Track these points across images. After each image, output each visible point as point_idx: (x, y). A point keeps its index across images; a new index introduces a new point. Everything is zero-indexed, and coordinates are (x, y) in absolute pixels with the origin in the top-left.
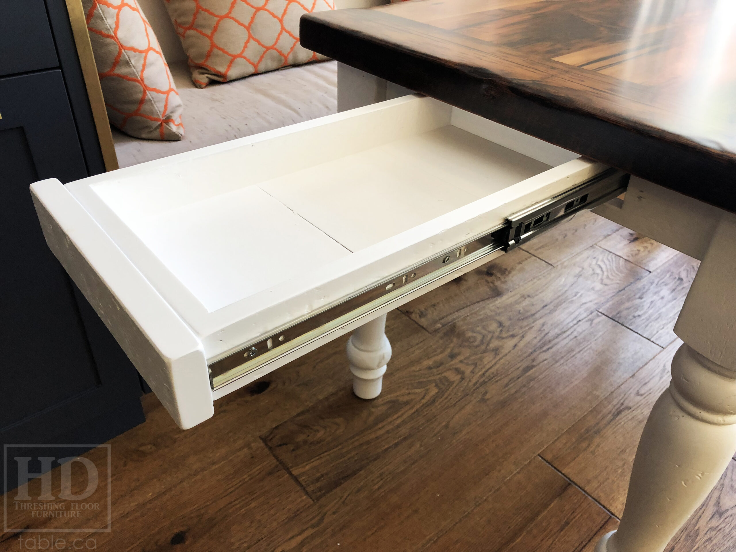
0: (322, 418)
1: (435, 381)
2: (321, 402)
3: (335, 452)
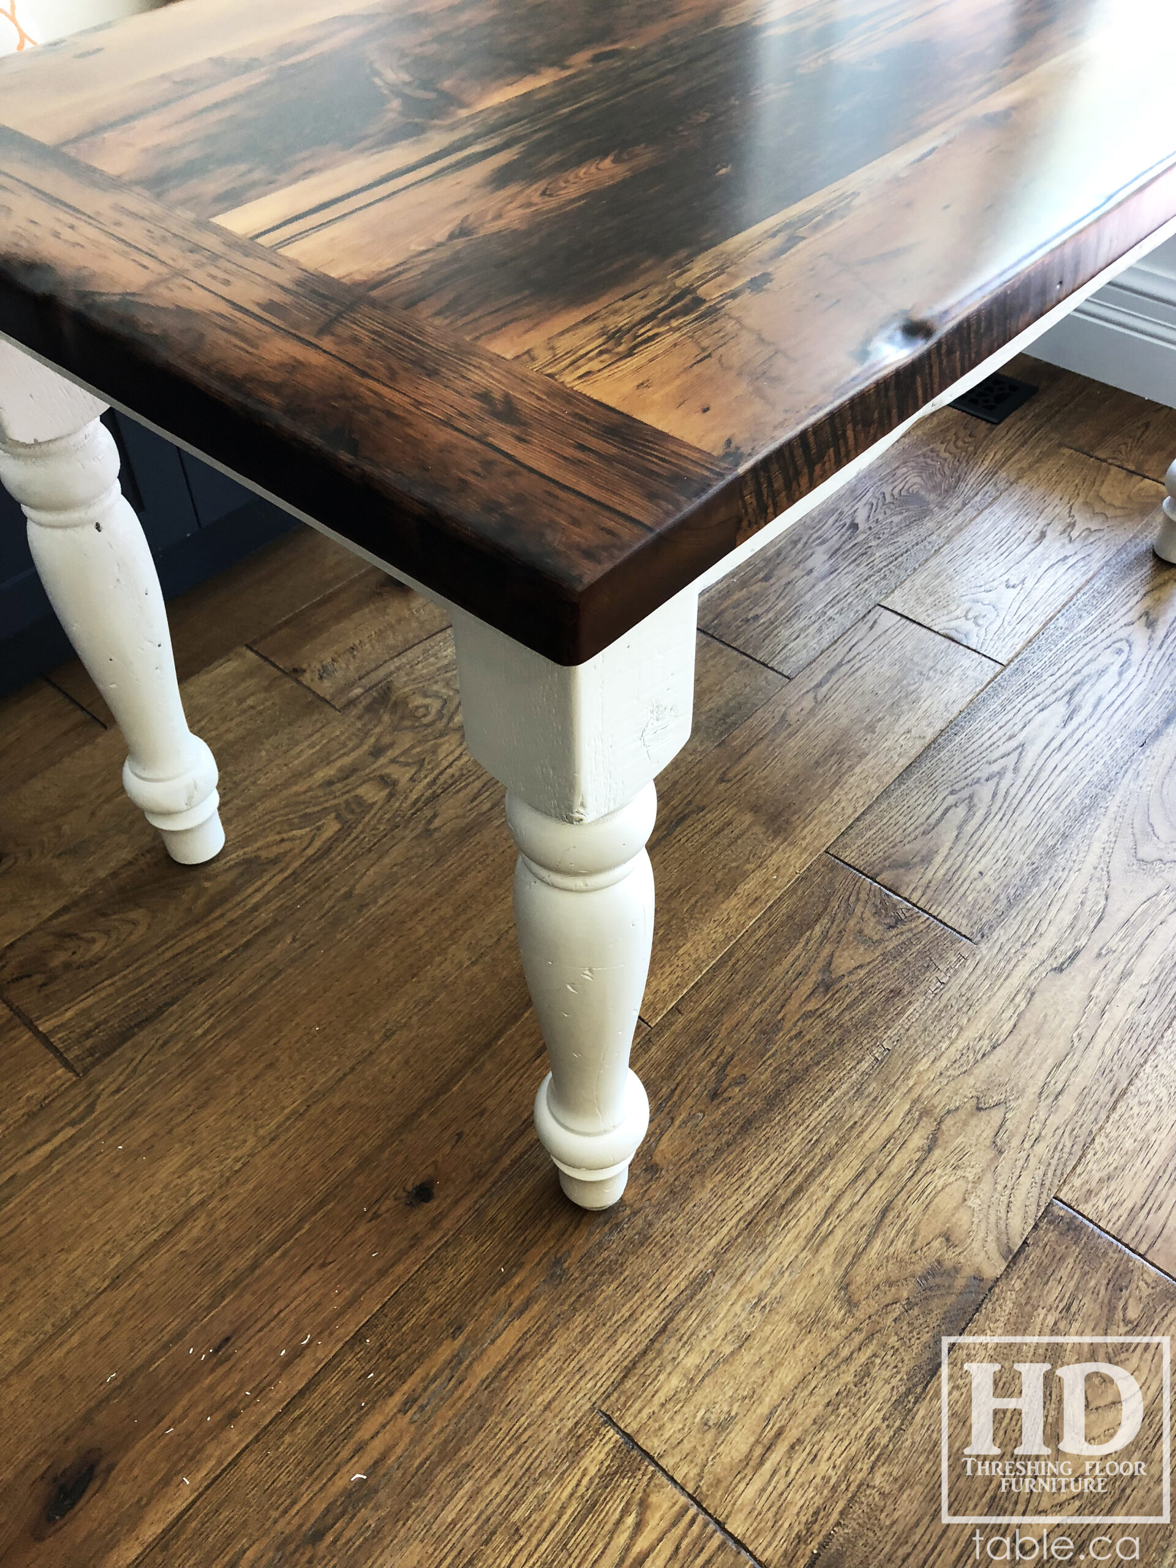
0: (103, 915)
1: (336, 808)
2: (102, 882)
3: (124, 977)
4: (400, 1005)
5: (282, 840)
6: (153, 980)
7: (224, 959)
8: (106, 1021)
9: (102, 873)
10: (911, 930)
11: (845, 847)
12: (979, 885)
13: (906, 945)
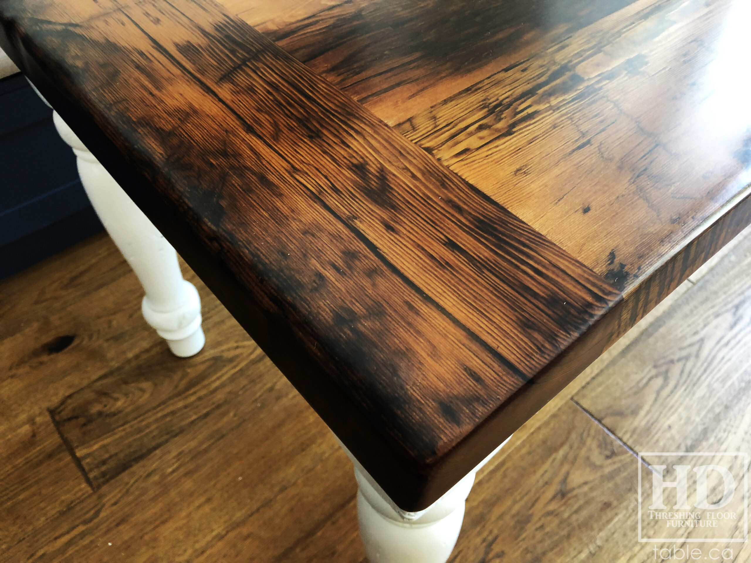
0: (126, 383)
2: (129, 361)
3: (131, 427)
4: (293, 469)
5: (237, 347)
6: (147, 431)
7: (192, 422)
8: (116, 454)
9: (130, 355)
10: (621, 461)
11: (584, 396)
12: (668, 435)
13: (617, 471)
